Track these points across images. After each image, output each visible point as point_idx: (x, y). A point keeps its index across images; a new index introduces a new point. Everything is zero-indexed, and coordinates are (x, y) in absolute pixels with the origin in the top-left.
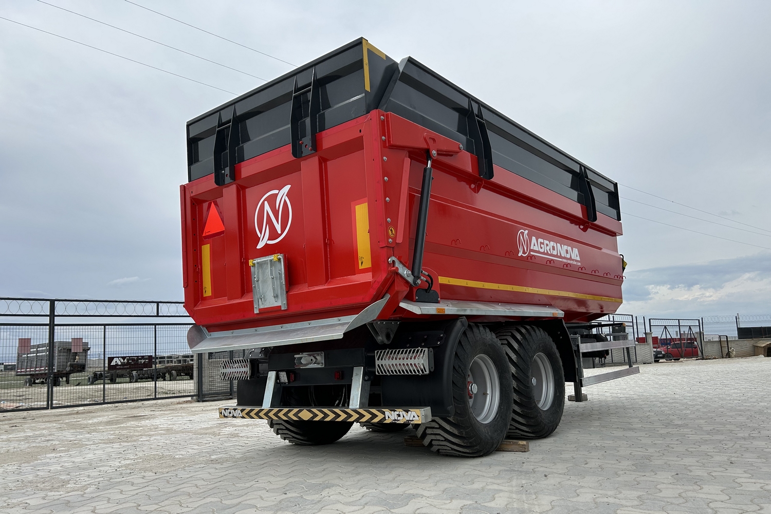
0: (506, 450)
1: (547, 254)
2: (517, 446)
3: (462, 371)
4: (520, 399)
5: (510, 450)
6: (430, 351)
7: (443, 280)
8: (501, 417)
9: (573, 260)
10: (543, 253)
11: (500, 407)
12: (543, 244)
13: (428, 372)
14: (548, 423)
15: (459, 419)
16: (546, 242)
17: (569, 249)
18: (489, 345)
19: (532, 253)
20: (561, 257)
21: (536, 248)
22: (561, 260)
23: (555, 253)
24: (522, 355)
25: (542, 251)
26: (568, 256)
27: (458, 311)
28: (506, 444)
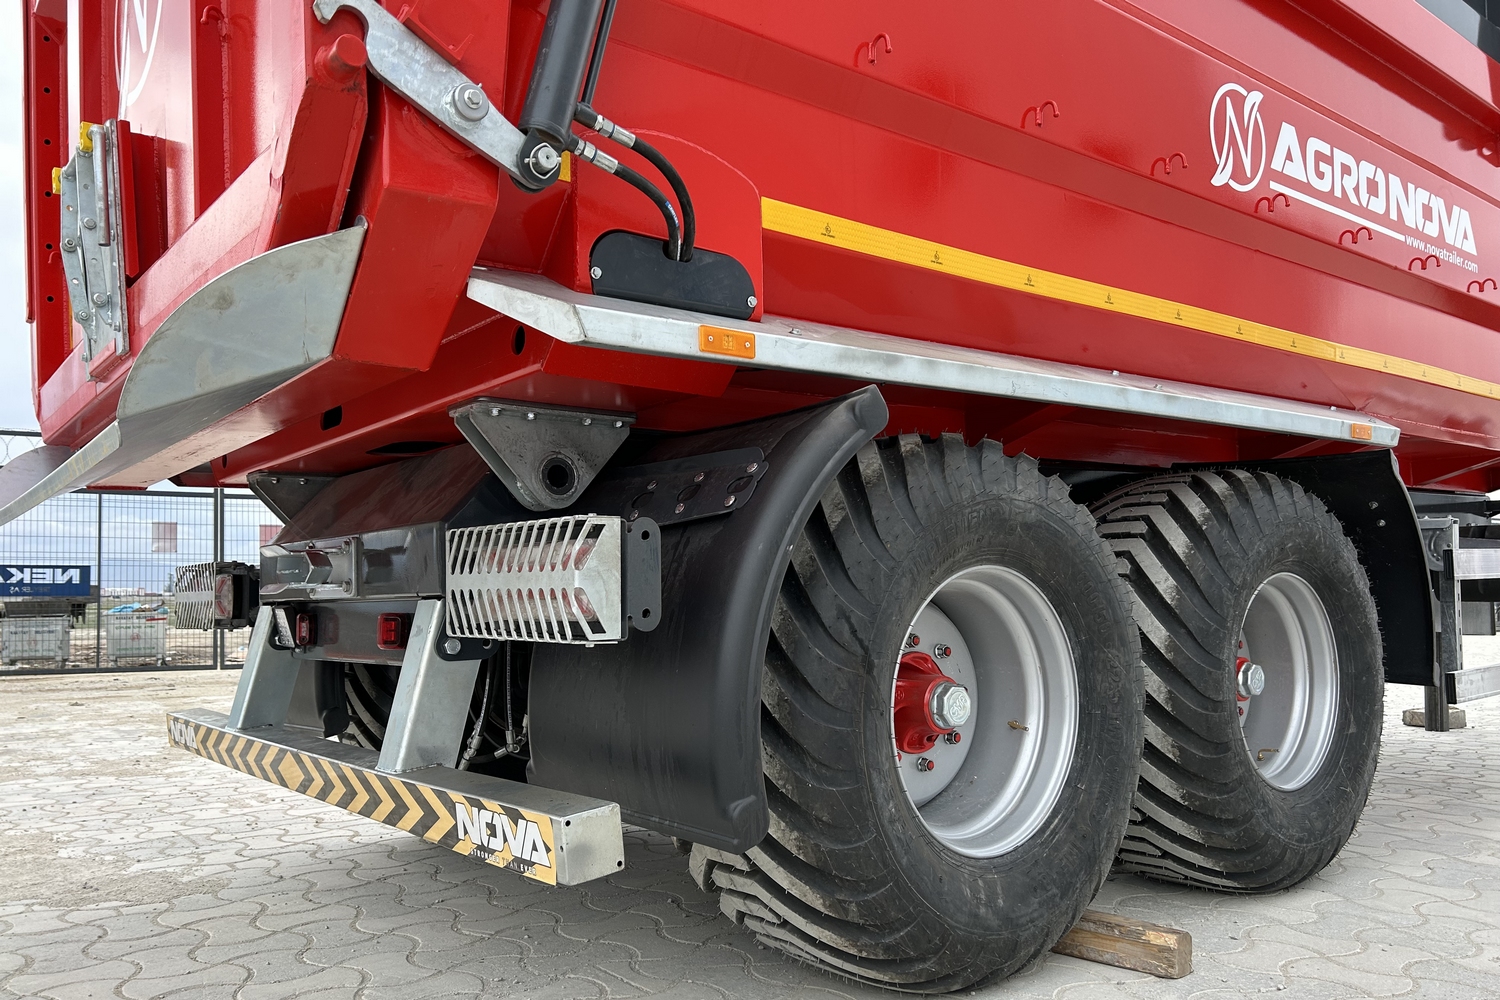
0: (1092, 955)
1: (1343, 202)
2: (1137, 950)
3: (854, 632)
4: (1180, 749)
5: (1107, 957)
6: (637, 533)
7: (781, 217)
8: (1073, 827)
9: (1451, 248)
10: (1328, 197)
11: (1071, 783)
12: (1330, 161)
13: (613, 632)
14: (1300, 840)
15: (826, 845)
16: (1341, 157)
17: (1437, 204)
18: (1027, 527)
19: (1274, 186)
20: (1400, 225)
21: (1295, 170)
22: (1401, 238)
23: (1377, 205)
24: (1200, 578)
25: (1324, 186)
26: (1432, 230)
27: (842, 357)
28: (1096, 935)
